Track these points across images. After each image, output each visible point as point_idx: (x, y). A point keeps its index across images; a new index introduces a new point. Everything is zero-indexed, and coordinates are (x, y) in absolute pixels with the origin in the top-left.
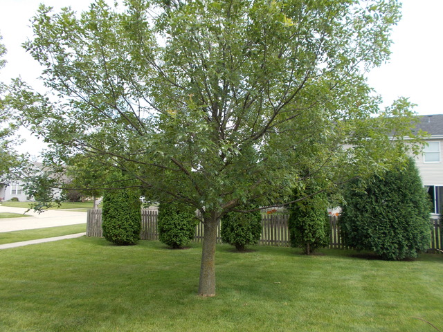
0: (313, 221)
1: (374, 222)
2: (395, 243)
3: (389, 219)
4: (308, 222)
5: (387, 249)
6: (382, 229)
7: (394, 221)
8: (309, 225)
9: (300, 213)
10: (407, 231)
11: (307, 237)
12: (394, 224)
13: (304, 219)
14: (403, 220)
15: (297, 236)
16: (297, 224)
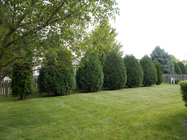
0: (29, 81)
1: (57, 80)
2: (65, 88)
3: (64, 78)
4: (26, 81)
5: (62, 91)
6: (61, 83)
7: (65, 79)
8: (27, 83)
9: (21, 77)
10: (69, 82)
11: (26, 90)
12: (65, 80)
13: (24, 80)
14: (68, 78)
15: (19, 90)
16: (19, 83)
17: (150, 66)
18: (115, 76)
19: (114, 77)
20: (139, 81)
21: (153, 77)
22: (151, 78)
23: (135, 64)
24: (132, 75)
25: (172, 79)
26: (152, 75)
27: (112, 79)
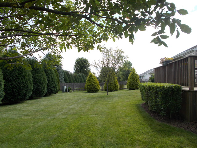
17: (52, 74)
18: (20, 84)
19: (18, 86)
20: (44, 90)
21: (55, 85)
22: (53, 87)
23: (39, 70)
24: (36, 83)
25: (65, 87)
26: (54, 83)
27: (15, 89)
